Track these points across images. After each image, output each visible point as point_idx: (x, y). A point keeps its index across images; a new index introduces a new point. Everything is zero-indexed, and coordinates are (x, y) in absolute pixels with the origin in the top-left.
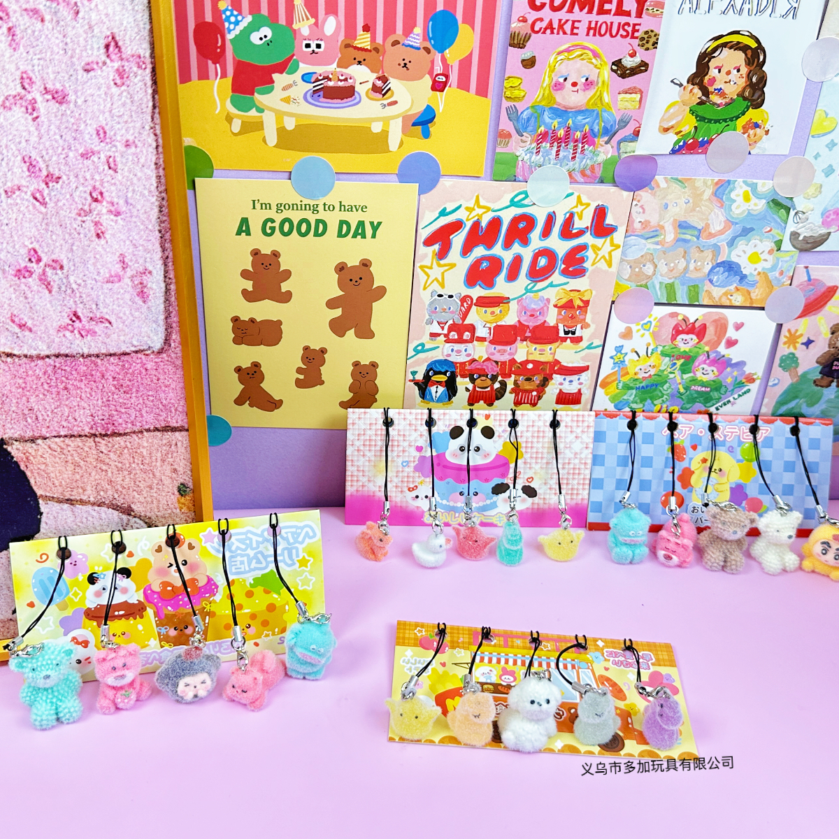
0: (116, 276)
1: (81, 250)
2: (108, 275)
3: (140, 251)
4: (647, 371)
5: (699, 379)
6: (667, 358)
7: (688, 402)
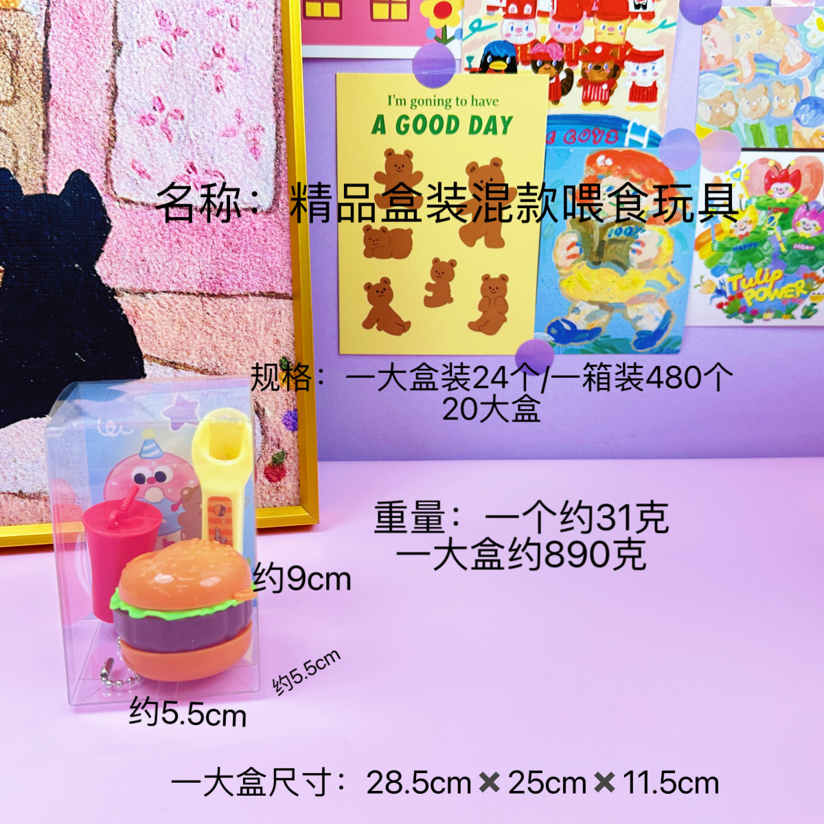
0: (232, 131)
1: (201, 102)
2: (224, 129)
3: (255, 107)
4: (743, 227)
5: (801, 235)
6: (764, 212)
7: (792, 265)
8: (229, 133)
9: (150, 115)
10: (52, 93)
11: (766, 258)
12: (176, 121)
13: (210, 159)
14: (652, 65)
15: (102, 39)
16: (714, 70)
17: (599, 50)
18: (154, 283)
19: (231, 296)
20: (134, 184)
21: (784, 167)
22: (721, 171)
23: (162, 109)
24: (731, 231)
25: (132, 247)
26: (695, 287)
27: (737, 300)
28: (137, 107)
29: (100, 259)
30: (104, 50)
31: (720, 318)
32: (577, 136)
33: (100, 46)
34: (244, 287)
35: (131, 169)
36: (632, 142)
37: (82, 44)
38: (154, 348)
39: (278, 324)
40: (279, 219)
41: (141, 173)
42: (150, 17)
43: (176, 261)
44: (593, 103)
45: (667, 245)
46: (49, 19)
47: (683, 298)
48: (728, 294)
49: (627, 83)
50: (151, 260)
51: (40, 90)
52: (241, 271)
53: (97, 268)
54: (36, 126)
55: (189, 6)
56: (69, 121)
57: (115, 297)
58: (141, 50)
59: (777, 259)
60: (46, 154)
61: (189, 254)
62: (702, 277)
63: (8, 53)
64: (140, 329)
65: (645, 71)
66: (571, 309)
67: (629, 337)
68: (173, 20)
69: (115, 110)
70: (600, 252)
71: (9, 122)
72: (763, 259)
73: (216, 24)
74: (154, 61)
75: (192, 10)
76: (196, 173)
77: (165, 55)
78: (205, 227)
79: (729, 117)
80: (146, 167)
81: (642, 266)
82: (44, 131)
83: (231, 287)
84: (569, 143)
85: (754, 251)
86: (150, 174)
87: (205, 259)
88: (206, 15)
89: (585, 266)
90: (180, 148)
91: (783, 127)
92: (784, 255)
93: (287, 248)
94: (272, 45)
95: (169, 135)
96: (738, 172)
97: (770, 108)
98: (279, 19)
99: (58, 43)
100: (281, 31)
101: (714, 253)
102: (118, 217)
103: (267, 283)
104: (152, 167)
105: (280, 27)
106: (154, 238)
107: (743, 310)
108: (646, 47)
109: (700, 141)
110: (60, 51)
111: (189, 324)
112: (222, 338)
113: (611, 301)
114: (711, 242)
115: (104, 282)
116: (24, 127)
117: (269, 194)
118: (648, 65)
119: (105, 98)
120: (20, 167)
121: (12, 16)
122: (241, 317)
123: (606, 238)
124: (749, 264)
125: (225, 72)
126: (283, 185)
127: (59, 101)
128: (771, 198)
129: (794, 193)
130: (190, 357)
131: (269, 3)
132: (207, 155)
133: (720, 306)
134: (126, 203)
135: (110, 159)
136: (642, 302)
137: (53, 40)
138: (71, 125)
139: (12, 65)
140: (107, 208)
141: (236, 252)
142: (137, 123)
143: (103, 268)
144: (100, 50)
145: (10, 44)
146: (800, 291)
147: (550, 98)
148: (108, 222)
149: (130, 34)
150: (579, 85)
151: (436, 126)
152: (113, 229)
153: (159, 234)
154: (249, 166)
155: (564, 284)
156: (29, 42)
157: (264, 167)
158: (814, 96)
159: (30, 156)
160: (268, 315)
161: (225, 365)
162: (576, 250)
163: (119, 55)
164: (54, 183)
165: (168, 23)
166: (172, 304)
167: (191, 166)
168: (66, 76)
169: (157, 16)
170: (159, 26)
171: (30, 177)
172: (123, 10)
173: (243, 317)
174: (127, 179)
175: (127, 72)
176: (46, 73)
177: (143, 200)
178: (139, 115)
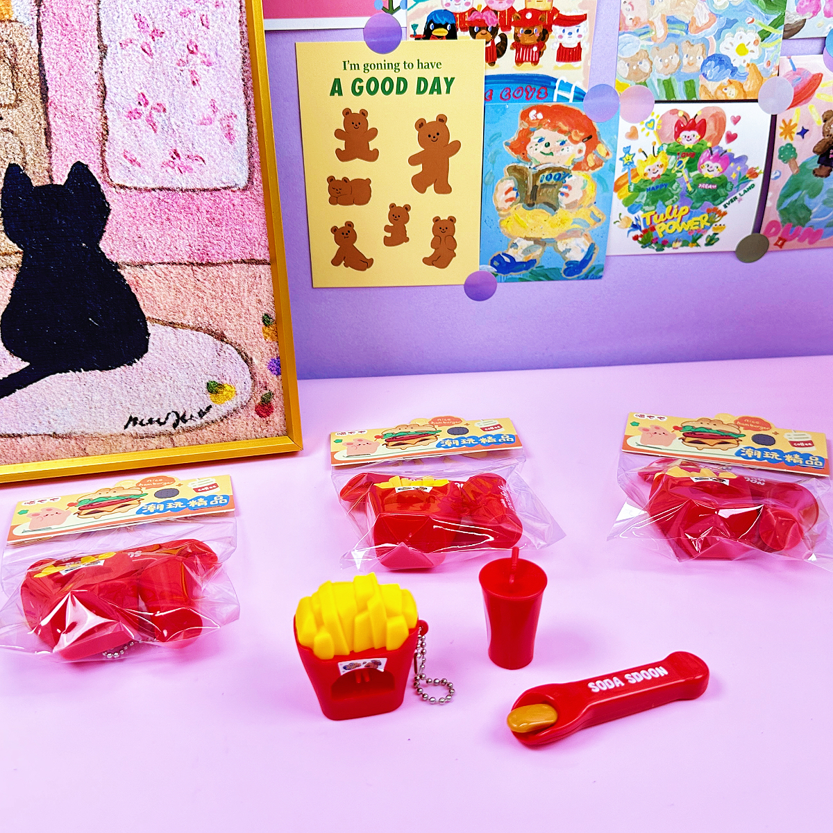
0: (208, 119)
1: (180, 95)
2: (201, 119)
3: (227, 97)
4: (656, 171)
5: (705, 176)
6: (673, 157)
7: (697, 202)
8: (207, 121)
9: (136, 109)
10: (49, 95)
11: (675, 197)
12: (159, 114)
13: (190, 146)
14: (577, 28)
15: (89, 44)
16: (632, 31)
17: (529, 16)
18: (150, 256)
19: (218, 264)
20: (127, 171)
21: (692, 117)
22: (636, 122)
23: (146, 104)
24: (645, 175)
25: (130, 227)
26: (615, 223)
27: (650, 232)
28: (125, 103)
30: (92, 53)
31: (636, 248)
32: (511, 94)
33: (88, 50)
34: (228, 255)
35: (124, 158)
36: (561, 98)
37: (72, 49)
38: (155, 312)
39: (259, 286)
40: (254, 196)
41: (132, 161)
42: (129, 21)
43: (168, 236)
44: (524, 63)
45: (590, 188)
46: (41, 28)
47: (605, 233)
48: (643, 228)
49: (555, 44)
50: (146, 237)
51: (39, 93)
52: (224, 242)
53: (101, 246)
54: (38, 125)
55: (164, 8)
56: (66, 119)
57: (119, 270)
58: (124, 52)
59: (685, 197)
60: (50, 150)
61: (179, 230)
62: (620, 214)
63: (7, 61)
64: (141, 296)
65: (570, 33)
66: (510, 245)
67: (559, 267)
68: (150, 22)
69: (105, 107)
70: (534, 196)
71: (15, 123)
72: (673, 197)
73: (188, 24)
74: (136, 60)
75: (166, 11)
76: (180, 159)
77: (146, 55)
78: (191, 206)
79: (644, 73)
80: (136, 156)
81: (568, 206)
82: (45, 129)
83: (216, 256)
84: (505, 100)
85: (665, 191)
86: (140, 162)
87: (192, 233)
88: (179, 16)
89: (521, 207)
90: (164, 137)
91: (691, 82)
92: (690, 193)
93: (263, 221)
94: (240, 40)
95: (154, 127)
96: (652, 122)
97: (680, 64)
98: (244, 15)
99: (51, 50)
100: (246, 26)
101: (630, 194)
102: (116, 201)
103: (247, 251)
104: (141, 155)
105: (246, 23)
106: (148, 218)
107: (655, 241)
108: (571, 11)
109: (619, 95)
110: (52, 56)
111: (182, 289)
112: (212, 300)
113: (544, 237)
114: (628, 184)
115: (107, 257)
116: (28, 127)
117: (244, 174)
118: (573, 29)
119: (95, 97)
120: (28, 162)
121: (8, 27)
122: (227, 282)
123: (538, 183)
124: (660, 202)
125: (199, 67)
126: (256, 165)
127: (56, 101)
128: (680, 145)
129: (700, 139)
130: (186, 317)
131: (235, 2)
132: (188, 142)
133: (636, 238)
134: (121, 188)
135: (105, 151)
136: (570, 237)
137: (46, 46)
138: (68, 123)
139: (12, 72)
141: (219, 227)
142: (126, 118)
143: (106, 246)
144: (88, 54)
145: (9, 53)
146: (704, 223)
147: (487, 60)
148: (107, 206)
149: (114, 37)
150: (511, 48)
151: (387, 88)
152: (112, 211)
153: (151, 214)
154: (226, 149)
155: (504, 223)
156: (24, 50)
157: (238, 149)
158: (718, 53)
159: (35, 152)
160: (250, 279)
162: (513, 194)
163: (104, 57)
164: (58, 174)
165: (146, 25)
166: (168, 273)
167: (175, 153)
168: (60, 78)
169: (136, 19)
170: (138, 29)
171: (37, 170)
172: (105, 15)
173: (229, 281)
174: (121, 167)
175: (113, 72)
176: (42, 78)
177: (136, 185)
178: (127, 110)
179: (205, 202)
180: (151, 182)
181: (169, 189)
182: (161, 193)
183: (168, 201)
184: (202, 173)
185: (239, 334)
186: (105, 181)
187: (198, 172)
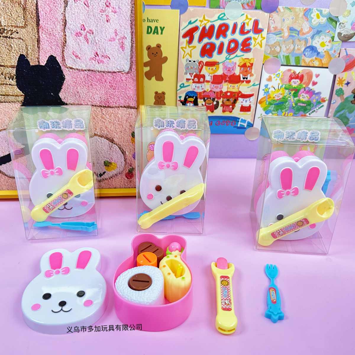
1: (100, 27)
2: (110, 38)
3: (122, 28)
8: (112, 40)
9: (80, 32)
10: (40, 23)
12: (90, 35)
13: (104, 51)
18: (82, 101)
20: (74, 61)
23: (85, 29)
25: (73, 87)
28: (75, 29)
29: (61, 91)
30: (61, 4)
33: (59, 2)
34: (118, 104)
35: (73, 55)
37: (52, 2)
39: (131, 119)
40: (132, 76)
41: (77, 56)
43: (90, 93)
50: (81, 92)
51: (35, 22)
52: (116, 97)
53: (60, 95)
54: (34, 37)
56: (47, 35)
58: (76, 4)
60: (39, 49)
61: (96, 90)
63: (22, 6)
69: (66, 30)
71: (24, 35)
74: (81, 9)
76: (98, 57)
77: (86, 6)
78: (102, 79)
79: (277, 52)
80: (78, 54)
82: (37, 39)
83: (112, 103)
86: (80, 57)
87: (102, 92)
90: (92, 46)
93: (135, 88)
94: (130, 1)
95: (87, 40)
99: (42, 2)
102: (68, 75)
103: (127, 102)
104: (81, 54)
106: (82, 84)
110: (42, 5)
111: (96, 118)
112: (109, 124)
115: (63, 100)
116: (30, 37)
117: (128, 65)
119: (61, 25)
120: (29, 54)
122: (116, 116)
125: (110, 13)
126: (134, 62)
127: (43, 26)
130: (96, 131)
132: (103, 49)
134: (71, 69)
135: (64, 51)
137: (40, 0)
138: (48, 37)
139: (24, 11)
140: (63, 71)
141: (115, 90)
142: (74, 36)
143: (62, 95)
144: (59, 4)
145: (23, 2)
148: (64, 76)
152: (66, 79)
153: (84, 82)
154: (120, 53)
156: (30, 1)
157: (126, 54)
159: (32, 50)
160: (127, 115)
161: (110, 134)
163: (66, 6)
164: (42, 60)
167: (96, 54)
168: (45, 16)
171: (33, 58)
173: (117, 116)
174: (71, 59)
175: (70, 14)
176: (37, 15)
177: (77, 68)
178: (75, 32)
179: (109, 78)
180: (84, 67)
181: (92, 71)
182: (89, 72)
183: (92, 76)
184: (108, 64)
185: (120, 140)
186: (64, 65)
187: (106, 63)
